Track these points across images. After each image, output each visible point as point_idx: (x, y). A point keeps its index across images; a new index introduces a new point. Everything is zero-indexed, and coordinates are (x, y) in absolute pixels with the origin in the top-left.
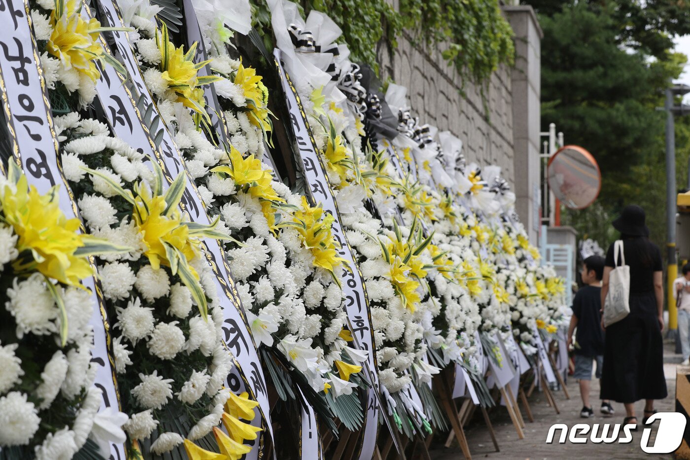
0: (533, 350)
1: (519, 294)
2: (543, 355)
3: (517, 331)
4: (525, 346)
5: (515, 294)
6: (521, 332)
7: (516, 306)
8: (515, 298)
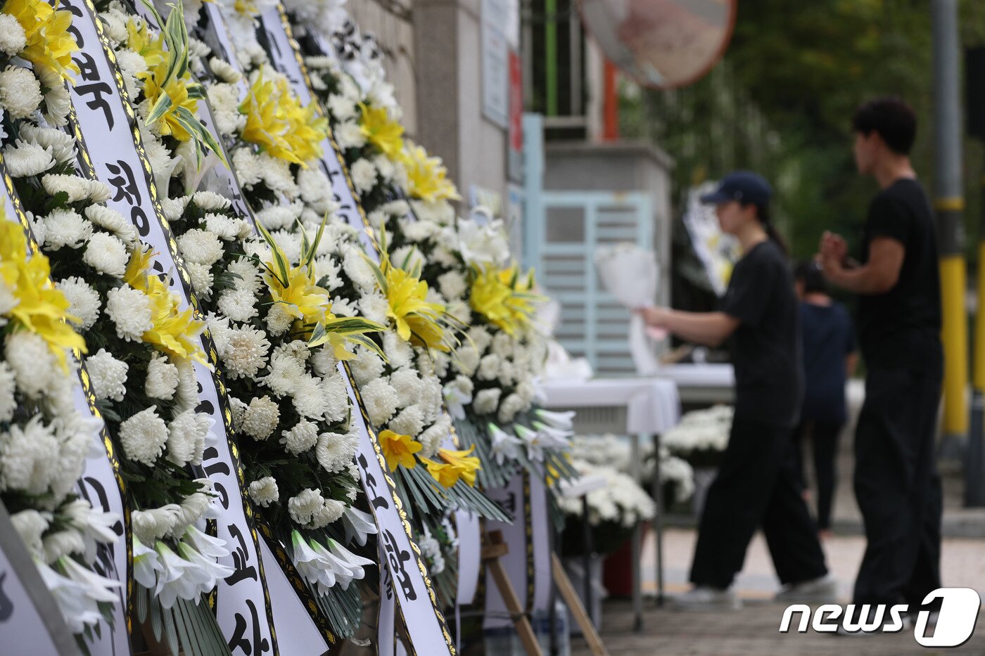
0: (352, 565)
1: (277, 323)
2: (407, 583)
3: (268, 488)
4: (307, 552)
5: (259, 322)
6: (289, 488)
7: (263, 372)
8: (257, 339)
